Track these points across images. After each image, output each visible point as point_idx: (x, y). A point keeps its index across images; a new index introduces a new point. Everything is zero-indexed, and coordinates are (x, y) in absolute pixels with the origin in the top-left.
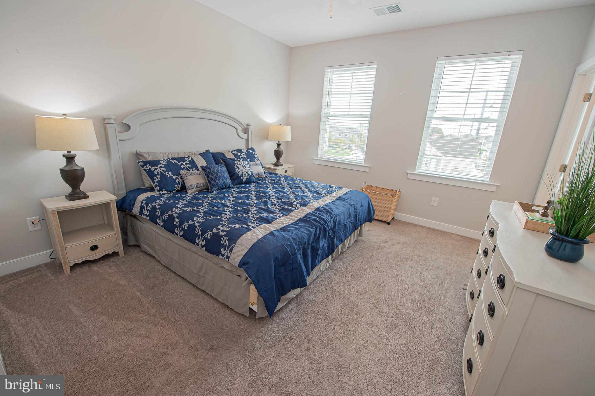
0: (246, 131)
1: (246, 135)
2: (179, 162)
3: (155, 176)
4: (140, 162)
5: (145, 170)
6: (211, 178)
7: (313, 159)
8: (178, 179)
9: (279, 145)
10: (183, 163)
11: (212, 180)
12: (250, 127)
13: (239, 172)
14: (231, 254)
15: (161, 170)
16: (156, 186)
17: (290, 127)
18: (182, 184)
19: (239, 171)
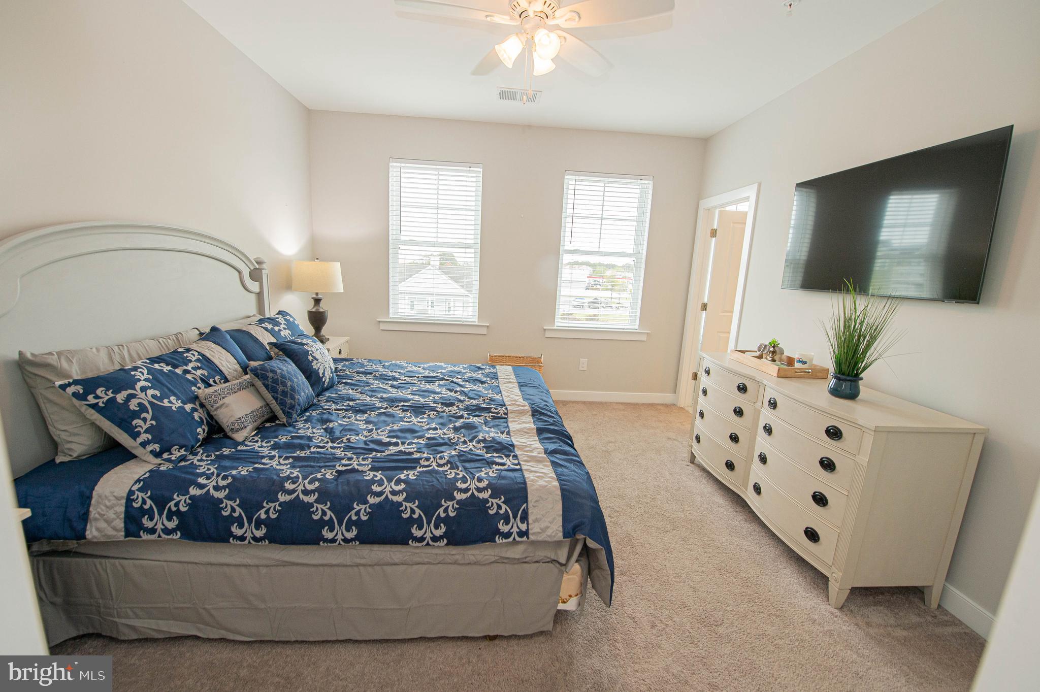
0: (256, 275)
1: (257, 284)
2: (175, 366)
3: (136, 415)
4: (69, 385)
5: (94, 406)
6: (283, 391)
7: (380, 322)
8: (196, 410)
9: (317, 301)
10: (185, 367)
11: (286, 397)
12: (264, 266)
13: (319, 368)
14: (528, 524)
15: (149, 396)
16: (144, 444)
17: (339, 263)
18: (208, 423)
19: (318, 365)
